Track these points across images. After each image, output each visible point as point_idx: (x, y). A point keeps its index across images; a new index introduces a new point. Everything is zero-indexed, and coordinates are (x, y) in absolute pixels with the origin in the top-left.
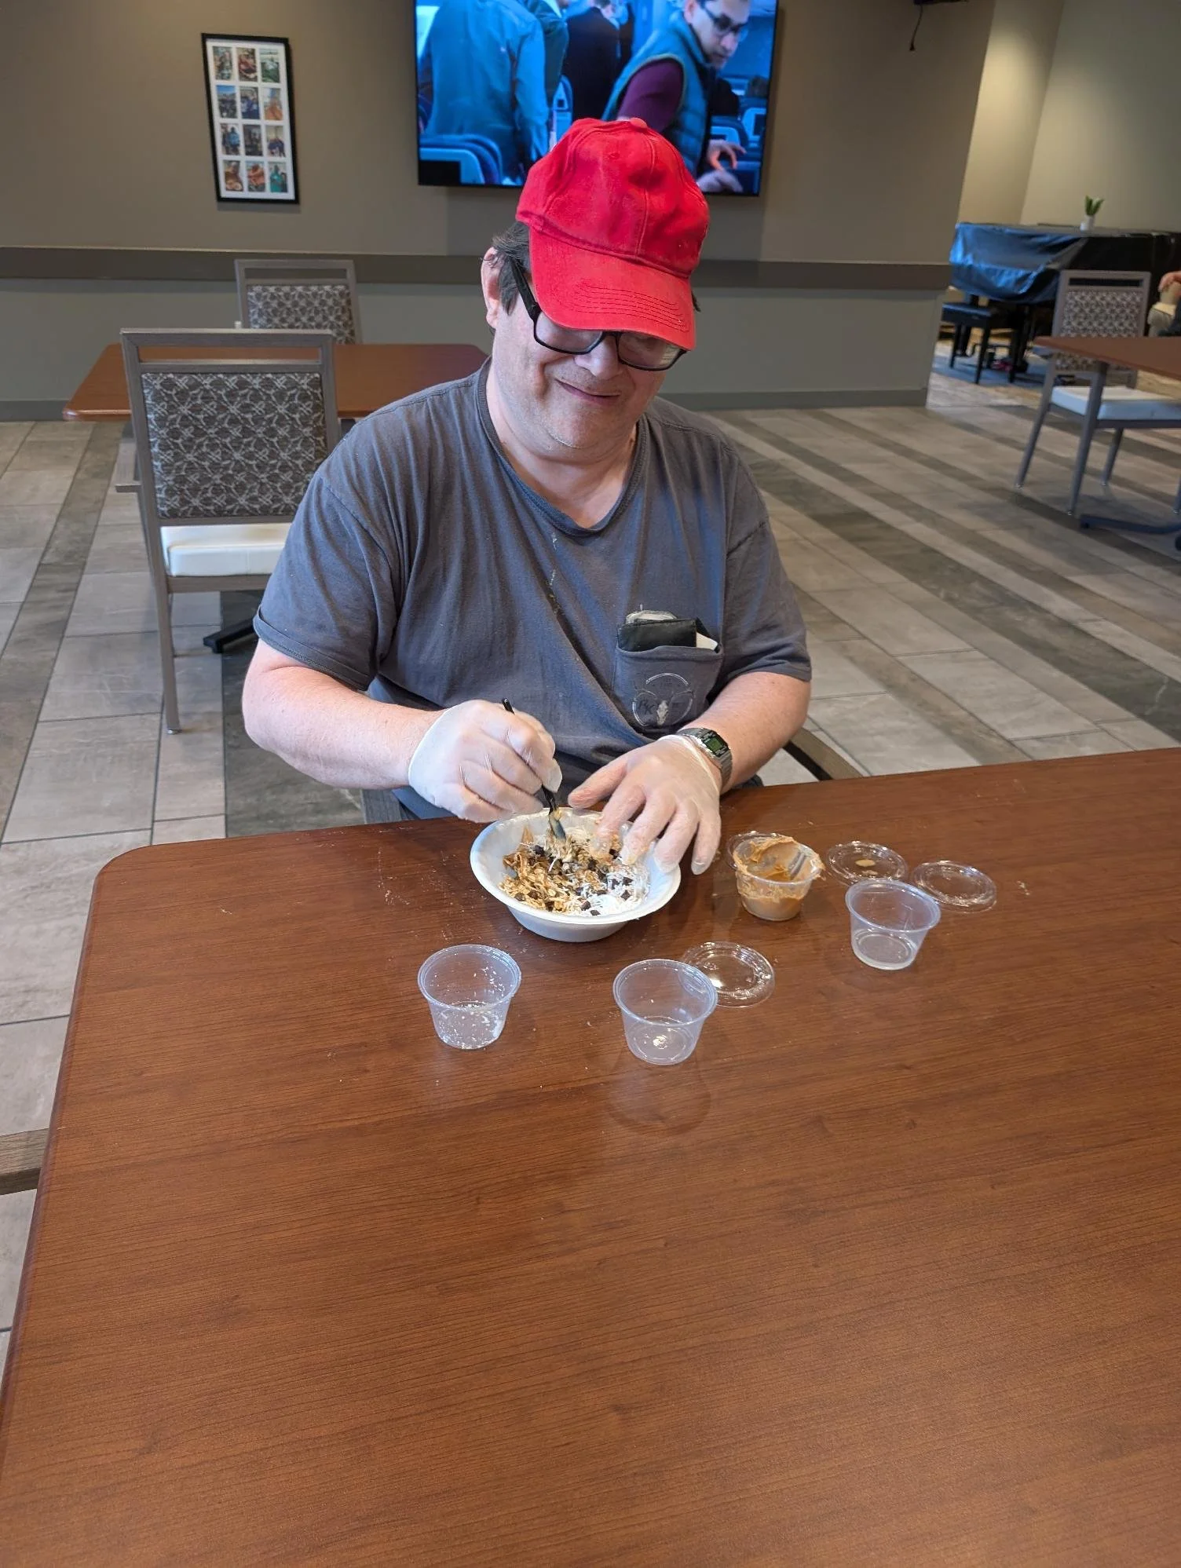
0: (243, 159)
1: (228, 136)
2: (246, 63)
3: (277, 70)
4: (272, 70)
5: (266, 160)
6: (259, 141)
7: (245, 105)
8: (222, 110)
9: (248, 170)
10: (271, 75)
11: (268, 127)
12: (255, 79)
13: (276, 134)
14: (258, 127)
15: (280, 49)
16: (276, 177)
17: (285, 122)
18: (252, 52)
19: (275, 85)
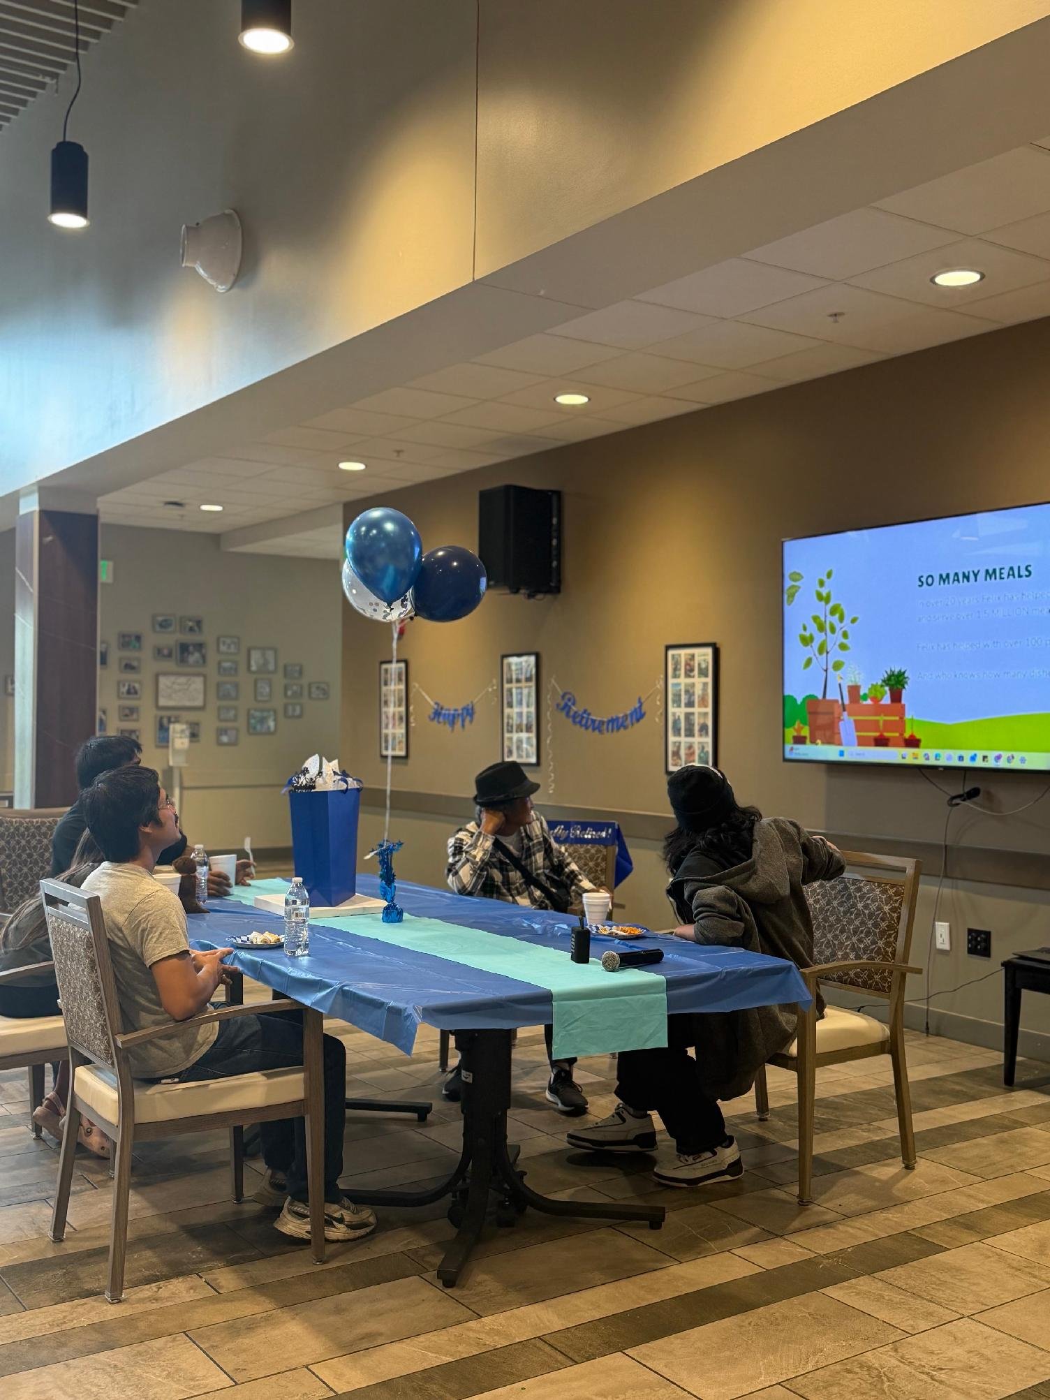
0: (683, 739)
1: (676, 722)
2: (689, 665)
3: (707, 668)
4: (705, 669)
5: (696, 740)
6: (693, 725)
7: (687, 697)
8: (674, 702)
9: (685, 749)
10: (703, 673)
11: (700, 714)
12: (693, 677)
13: (705, 718)
14: (693, 714)
15: (709, 651)
16: (702, 755)
17: (709, 710)
18: (693, 656)
19: (704, 680)
